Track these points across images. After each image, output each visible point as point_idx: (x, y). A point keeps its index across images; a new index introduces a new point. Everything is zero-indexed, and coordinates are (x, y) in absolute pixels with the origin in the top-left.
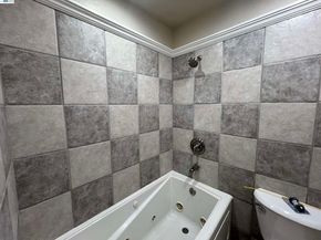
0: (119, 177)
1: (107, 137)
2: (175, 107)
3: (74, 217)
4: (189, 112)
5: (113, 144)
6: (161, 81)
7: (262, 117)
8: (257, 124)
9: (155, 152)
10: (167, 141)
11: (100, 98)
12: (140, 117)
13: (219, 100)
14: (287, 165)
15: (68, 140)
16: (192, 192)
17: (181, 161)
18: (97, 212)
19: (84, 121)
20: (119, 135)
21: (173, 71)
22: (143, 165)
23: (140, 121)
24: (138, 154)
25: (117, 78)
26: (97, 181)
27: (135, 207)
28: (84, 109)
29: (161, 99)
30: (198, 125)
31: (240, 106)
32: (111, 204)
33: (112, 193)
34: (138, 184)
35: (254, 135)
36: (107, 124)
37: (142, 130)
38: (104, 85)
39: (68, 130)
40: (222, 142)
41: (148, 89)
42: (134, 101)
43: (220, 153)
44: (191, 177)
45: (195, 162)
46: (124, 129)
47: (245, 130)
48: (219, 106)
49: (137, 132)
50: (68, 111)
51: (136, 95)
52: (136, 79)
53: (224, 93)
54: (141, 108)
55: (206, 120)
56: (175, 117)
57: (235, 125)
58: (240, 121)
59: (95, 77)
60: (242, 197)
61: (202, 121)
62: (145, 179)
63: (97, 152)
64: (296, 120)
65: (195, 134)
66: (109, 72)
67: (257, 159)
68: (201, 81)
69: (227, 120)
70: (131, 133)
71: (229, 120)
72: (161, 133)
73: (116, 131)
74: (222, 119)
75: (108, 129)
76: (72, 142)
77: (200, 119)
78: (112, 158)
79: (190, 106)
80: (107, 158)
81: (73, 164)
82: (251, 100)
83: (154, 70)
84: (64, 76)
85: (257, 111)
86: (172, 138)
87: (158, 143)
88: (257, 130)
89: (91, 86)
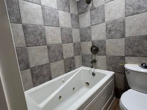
0: (54, 66)
1: (45, 43)
2: (81, 30)
3: (33, 82)
4: (88, 31)
5: (49, 48)
6: (72, 15)
7: (127, 25)
8: (124, 30)
9: (72, 55)
10: (78, 49)
11: (39, 22)
12: (61, 34)
13: (104, 21)
14: (140, 48)
15: (26, 42)
16: (94, 74)
17: (86, 60)
18: (44, 82)
19: (33, 34)
20: (51, 43)
21: (78, 9)
22: (65, 61)
23: (62, 36)
24: (62, 55)
25: (47, 11)
26: (42, 66)
27: (63, 82)
28: (32, 27)
29: (72, 25)
30: (94, 38)
31: (115, 21)
32: (51, 79)
33: (51, 73)
34: (64, 71)
35: (123, 36)
36: (45, 36)
37: (63, 42)
38: (41, 15)
39: (25, 37)
40: (107, 44)
41: (65, 19)
42: (58, 25)
43: (107, 50)
44: (92, 67)
45: (94, 58)
46: (54, 40)
47: (119, 34)
48: (104, 24)
49: (61, 42)
50: (25, 27)
51: (59, 22)
52: (58, 13)
53: (106, 16)
54: (62, 29)
55: (98, 34)
56: (81, 36)
57: (113, 33)
58: (116, 30)
59: (36, 11)
60: (119, 71)
61: (96, 35)
62: (67, 69)
63: (41, 51)
64: (143, 22)
65: (93, 42)
66: (43, 8)
67: (126, 49)
68: (94, 12)
69: (109, 31)
70: (58, 42)
71: (110, 31)
72: (74, 44)
73: (49, 41)
74: (106, 31)
75: (45, 39)
76: (28, 44)
77: (94, 33)
78: (49, 55)
79: (89, 28)
80: (46, 54)
81: (30, 55)
82: (120, 17)
83: (67, 8)
84: (21, 9)
85: (124, 22)
86: (80, 48)
87: (73, 50)
88: (124, 33)
89: (34, 15)
